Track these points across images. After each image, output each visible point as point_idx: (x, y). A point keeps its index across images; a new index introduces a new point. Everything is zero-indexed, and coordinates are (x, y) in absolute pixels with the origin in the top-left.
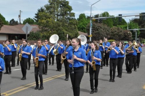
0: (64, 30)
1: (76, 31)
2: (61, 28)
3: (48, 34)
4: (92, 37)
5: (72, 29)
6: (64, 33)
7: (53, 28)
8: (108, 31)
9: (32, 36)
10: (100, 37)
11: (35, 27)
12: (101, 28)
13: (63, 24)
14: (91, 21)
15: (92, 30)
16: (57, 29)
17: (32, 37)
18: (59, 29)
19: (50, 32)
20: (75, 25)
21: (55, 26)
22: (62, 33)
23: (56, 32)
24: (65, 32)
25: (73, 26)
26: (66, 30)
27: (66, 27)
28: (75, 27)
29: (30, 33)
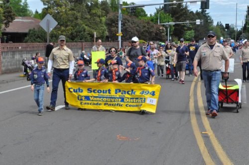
0: (84, 25)
1: (103, 27)
2: (79, 21)
3: (59, 32)
4: (122, 36)
5: (96, 24)
6: (84, 30)
7: (66, 22)
8: (138, 26)
9: (33, 35)
10: (128, 36)
11: (30, 21)
12: (129, 22)
13: (82, 15)
14: (120, 11)
15: (122, 24)
16: (73, 23)
17: (34, 37)
18: (76, 25)
19: (63, 28)
20: (99, 17)
21: (71, 19)
22: (83, 30)
23: (72, 28)
24: (86, 27)
25: (98, 19)
26: (86, 25)
27: (86, 20)
28: (101, 20)
29: (30, 30)
